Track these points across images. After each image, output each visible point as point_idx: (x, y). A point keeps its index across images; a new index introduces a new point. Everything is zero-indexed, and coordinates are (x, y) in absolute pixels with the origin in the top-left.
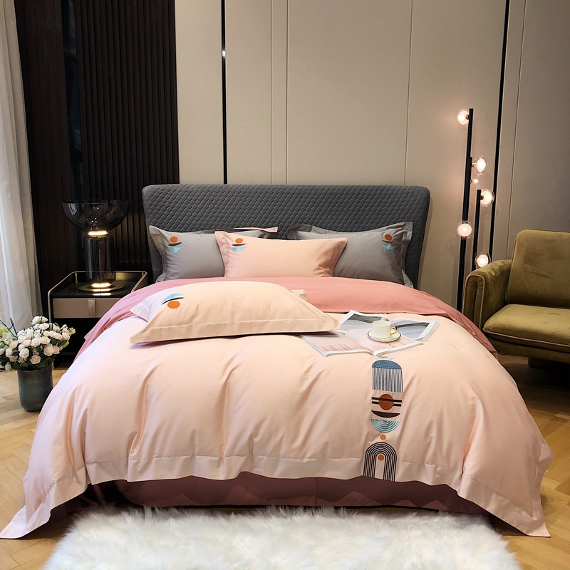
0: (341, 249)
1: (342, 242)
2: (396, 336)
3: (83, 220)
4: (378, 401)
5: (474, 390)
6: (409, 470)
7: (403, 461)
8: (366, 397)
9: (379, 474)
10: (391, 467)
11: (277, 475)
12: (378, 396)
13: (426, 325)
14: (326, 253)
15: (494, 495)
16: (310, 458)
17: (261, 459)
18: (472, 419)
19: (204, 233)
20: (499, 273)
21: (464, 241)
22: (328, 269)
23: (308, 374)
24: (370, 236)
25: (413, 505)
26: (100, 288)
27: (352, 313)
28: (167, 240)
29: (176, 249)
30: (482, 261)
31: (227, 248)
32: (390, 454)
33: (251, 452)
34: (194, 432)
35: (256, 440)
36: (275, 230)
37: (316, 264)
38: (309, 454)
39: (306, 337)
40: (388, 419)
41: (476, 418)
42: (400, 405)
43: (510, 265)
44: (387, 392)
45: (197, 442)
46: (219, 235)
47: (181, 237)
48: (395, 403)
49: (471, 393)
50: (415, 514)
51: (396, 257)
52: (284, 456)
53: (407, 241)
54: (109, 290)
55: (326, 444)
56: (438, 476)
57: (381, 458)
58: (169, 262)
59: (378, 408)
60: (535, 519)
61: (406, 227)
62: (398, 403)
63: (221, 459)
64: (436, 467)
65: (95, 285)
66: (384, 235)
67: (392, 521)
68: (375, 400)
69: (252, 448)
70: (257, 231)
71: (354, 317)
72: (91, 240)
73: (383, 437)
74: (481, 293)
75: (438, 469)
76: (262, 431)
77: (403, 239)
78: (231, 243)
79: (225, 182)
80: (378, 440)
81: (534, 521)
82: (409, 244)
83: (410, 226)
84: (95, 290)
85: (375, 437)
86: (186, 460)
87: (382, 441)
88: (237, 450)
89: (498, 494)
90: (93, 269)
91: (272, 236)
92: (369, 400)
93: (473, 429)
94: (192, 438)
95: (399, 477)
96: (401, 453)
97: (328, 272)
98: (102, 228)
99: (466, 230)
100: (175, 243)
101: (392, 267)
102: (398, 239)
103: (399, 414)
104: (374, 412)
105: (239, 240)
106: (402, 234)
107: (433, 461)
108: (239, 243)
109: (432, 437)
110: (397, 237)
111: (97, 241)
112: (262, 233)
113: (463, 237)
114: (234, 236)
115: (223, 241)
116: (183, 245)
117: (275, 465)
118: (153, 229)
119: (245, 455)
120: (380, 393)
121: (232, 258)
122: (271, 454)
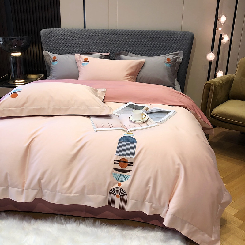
0: (142, 66)
1: (142, 62)
2: (146, 119)
4: (118, 162)
5: (180, 159)
6: (135, 205)
7: (131, 200)
8: (111, 159)
9: (117, 205)
10: (124, 202)
11: (55, 202)
12: (118, 159)
13: (168, 112)
14: (132, 68)
15: (187, 225)
16: (75, 194)
17: (46, 192)
18: (177, 178)
19: (72, 55)
20: (225, 82)
21: (211, 63)
22: (133, 77)
23: (79, 143)
25: (142, 221)
26: (18, 83)
27: (130, 103)
28: (51, 58)
29: (55, 63)
30: (220, 74)
31: (80, 63)
32: (124, 195)
33: (40, 187)
34: (7, 174)
35: (43, 181)
36: (108, 54)
37: (126, 74)
38: (74, 192)
39: (92, 118)
40: (124, 174)
41: (180, 176)
42: (132, 166)
43: (234, 77)
44: (124, 157)
45: (9, 180)
46: (77, 56)
47: (58, 56)
48: (129, 164)
49: (178, 161)
50: (140, 228)
51: (172, 70)
52: (59, 192)
55: (84, 187)
56: (153, 209)
57: (118, 197)
59: (118, 167)
60: (213, 239)
61: (179, 54)
62: (131, 164)
63: (23, 190)
64: (152, 204)
65: (16, 81)
66: (166, 58)
68: (116, 162)
69: (41, 186)
70: (98, 54)
71: (131, 106)
72: (12, 58)
73: (120, 185)
74: (212, 93)
75: (154, 206)
76: (46, 176)
77: (177, 61)
78: (82, 61)
79: (85, 27)
80: (117, 186)
81: (213, 241)
82: (181, 63)
83: (181, 53)
85: (115, 184)
86: (3, 189)
87: (118, 187)
88: (32, 186)
89: (189, 224)
91: (106, 58)
92: (113, 161)
93: (177, 183)
94: (6, 178)
95: (128, 209)
96: (131, 194)
97: (133, 78)
98: (18, 52)
99: (211, 57)
100: (55, 60)
101: (169, 77)
102: (174, 61)
103: (131, 171)
104: (115, 169)
105: (86, 59)
106: (177, 58)
107: (150, 201)
108: (86, 61)
109: (150, 186)
110: (173, 60)
111: (15, 58)
112: (101, 55)
113: (210, 61)
114: (84, 57)
115: (79, 59)
116: (59, 61)
117: (54, 196)
118: (45, 52)
119: (37, 189)
120: (120, 157)
121: (82, 69)
122: (51, 190)
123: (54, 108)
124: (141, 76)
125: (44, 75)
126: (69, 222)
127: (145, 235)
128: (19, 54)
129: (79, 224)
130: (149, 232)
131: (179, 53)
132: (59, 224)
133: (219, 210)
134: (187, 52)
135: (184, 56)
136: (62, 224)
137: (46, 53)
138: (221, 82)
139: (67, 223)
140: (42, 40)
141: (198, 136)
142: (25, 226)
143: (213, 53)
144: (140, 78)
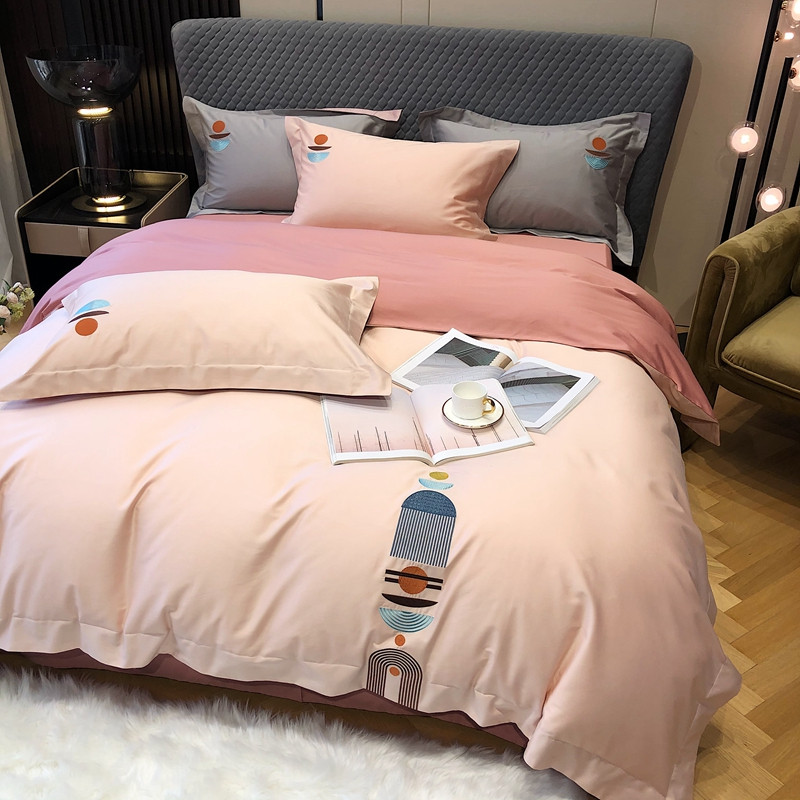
0: (506, 164)
1: (507, 152)
4: (397, 577)
6: (444, 697)
7: (432, 683)
8: (375, 568)
10: (412, 687)
11: (212, 672)
12: (398, 568)
14: (472, 174)
15: (593, 763)
16: (267, 656)
17: (187, 645)
18: (572, 632)
20: (780, 243)
21: (742, 161)
22: (474, 204)
23: (280, 508)
24: (565, 138)
27: (454, 333)
28: (207, 126)
29: (222, 144)
30: (771, 199)
31: (302, 151)
32: (412, 671)
33: (169, 629)
34: (71, 589)
35: (175, 616)
37: (451, 196)
38: (266, 650)
39: (327, 404)
40: (414, 610)
41: (582, 630)
42: (439, 588)
44: (416, 564)
45: (78, 603)
46: (291, 123)
47: (232, 119)
48: (430, 583)
49: (579, 584)
51: (607, 182)
52: (223, 648)
53: (636, 150)
54: (121, 209)
55: (296, 640)
56: (497, 712)
57: (394, 673)
58: (210, 166)
59: (396, 590)
61: (638, 122)
62: (436, 584)
63: (120, 633)
64: (495, 699)
66: (592, 138)
68: (391, 576)
69: (171, 627)
70: (363, 116)
71: (454, 349)
72: (83, 124)
73: (400, 640)
74: (730, 289)
75: (499, 703)
76: (184, 603)
77: (629, 146)
78: (308, 144)
79: (320, 17)
80: (391, 644)
82: (640, 155)
83: (646, 119)
85: (385, 638)
86: (63, 628)
87: (395, 646)
88: (145, 626)
89: (601, 759)
92: (381, 573)
93: (573, 647)
94: (70, 598)
95: (425, 705)
96: (432, 669)
97: (473, 210)
98: (100, 104)
99: (745, 140)
100: (220, 134)
101: (596, 204)
102: (617, 147)
103: (434, 603)
104: (387, 596)
105: (321, 139)
106: (628, 136)
107: (490, 690)
108: (320, 144)
109: (489, 653)
110: (617, 144)
111: (92, 126)
112: (371, 121)
113: (740, 154)
115: (297, 136)
116: (234, 139)
117: (210, 657)
118: (189, 103)
119: (160, 635)
120: (403, 563)
121: (306, 172)
122: (202, 641)
123: (211, 369)
124: (501, 200)
125: (186, 177)
126: (253, 720)
127: (471, 774)
128: (104, 111)
129: (285, 729)
130: (485, 764)
131: (636, 119)
132: (225, 724)
133: (696, 717)
134: (665, 115)
135: (652, 131)
136: (236, 724)
137: (192, 108)
138: (765, 248)
139: (249, 724)
140: (178, 61)
141: (653, 487)
142: (129, 727)
143: (752, 127)
144: (499, 209)
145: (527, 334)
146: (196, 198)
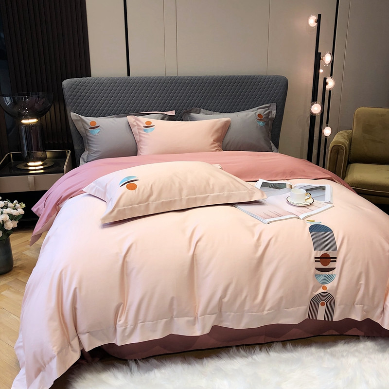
1: (227, 121)
2: (310, 201)
3: (16, 110)
4: (319, 260)
6: (343, 311)
7: (339, 305)
8: (310, 257)
9: (321, 316)
10: (330, 310)
11: (242, 326)
12: (319, 255)
13: (323, 188)
14: (217, 131)
16: (269, 310)
17: (229, 315)
19: (116, 117)
22: (219, 143)
24: (247, 115)
25: (337, 333)
28: (87, 124)
29: (96, 131)
30: (327, 131)
31: (139, 129)
32: (328, 299)
33: (220, 310)
34: (172, 299)
35: (226, 300)
36: (173, 113)
37: (212, 140)
38: (267, 308)
40: (327, 273)
42: (335, 261)
43: (352, 134)
44: (325, 252)
45: (175, 306)
46: (131, 118)
47: (99, 121)
48: (332, 260)
50: (343, 342)
51: (266, 130)
52: (248, 311)
53: (273, 118)
54: (42, 167)
55: (281, 298)
56: (365, 313)
57: (323, 304)
58: (90, 142)
59: (320, 265)
62: (334, 259)
63: (196, 318)
64: (363, 307)
65: (30, 164)
66: (257, 114)
67: (328, 350)
68: (318, 259)
69: (221, 307)
70: (159, 114)
71: (266, 185)
72: (25, 127)
73: (324, 288)
75: (365, 308)
76: (229, 292)
77: (270, 117)
78: (142, 126)
79: (129, 74)
80: (321, 290)
82: (274, 120)
83: (274, 106)
84: (30, 168)
85: (319, 288)
87: (323, 291)
88: (209, 310)
90: (28, 150)
91: (171, 118)
92: (313, 259)
94: (171, 304)
96: (338, 299)
97: (220, 146)
98: (33, 118)
99: (316, 109)
100: (94, 126)
102: (266, 117)
103: (335, 268)
104: (316, 269)
106: (269, 113)
107: (362, 302)
108: (149, 125)
109: (361, 284)
112: (163, 116)
113: (314, 114)
114: (143, 120)
115: (135, 124)
116: (101, 127)
118: (73, 115)
119: (215, 314)
120: (320, 253)
121: (144, 137)
122: (237, 311)
125: (70, 151)
128: (35, 120)
131: (270, 106)
135: (277, 110)
145: (290, 177)
146: (83, 158)
